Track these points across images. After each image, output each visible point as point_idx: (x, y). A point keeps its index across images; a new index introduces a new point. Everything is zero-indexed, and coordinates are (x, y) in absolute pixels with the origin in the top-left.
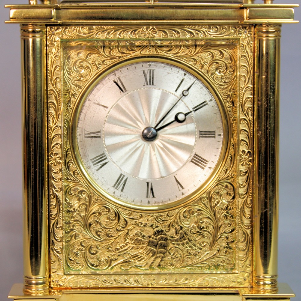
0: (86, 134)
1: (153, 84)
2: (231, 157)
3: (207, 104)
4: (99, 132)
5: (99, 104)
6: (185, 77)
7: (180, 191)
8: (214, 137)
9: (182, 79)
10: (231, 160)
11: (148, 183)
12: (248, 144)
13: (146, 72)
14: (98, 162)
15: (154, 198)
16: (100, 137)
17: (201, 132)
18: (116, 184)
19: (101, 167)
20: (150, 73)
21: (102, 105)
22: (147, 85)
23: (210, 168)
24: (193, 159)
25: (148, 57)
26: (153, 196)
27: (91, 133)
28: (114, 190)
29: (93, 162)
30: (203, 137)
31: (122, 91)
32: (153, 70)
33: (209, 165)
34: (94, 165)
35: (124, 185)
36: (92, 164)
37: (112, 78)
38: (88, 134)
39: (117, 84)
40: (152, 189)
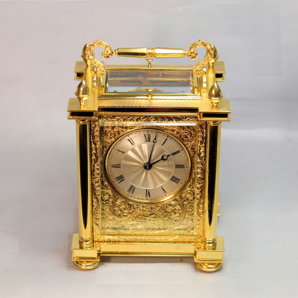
0: (112, 166)
1: (150, 141)
2: (193, 179)
3: (180, 152)
4: (120, 164)
5: (119, 151)
6: (167, 138)
7: (164, 194)
8: (184, 168)
9: (166, 139)
10: (193, 180)
11: (147, 190)
12: (202, 173)
13: (146, 135)
14: (119, 179)
15: (150, 197)
16: (120, 167)
17: (176, 165)
18: (129, 190)
19: (121, 182)
20: (148, 136)
21: (121, 151)
22: (147, 141)
23: (181, 183)
24: (171, 178)
25: (147, 129)
26: (150, 196)
27: (115, 165)
28: (128, 193)
29: (116, 179)
30: (177, 168)
31: (133, 144)
32: (150, 134)
33: (180, 181)
34: (117, 180)
35: (134, 190)
36: (116, 180)
37: (127, 138)
38: (114, 165)
39: (130, 141)
40: (149, 193)
